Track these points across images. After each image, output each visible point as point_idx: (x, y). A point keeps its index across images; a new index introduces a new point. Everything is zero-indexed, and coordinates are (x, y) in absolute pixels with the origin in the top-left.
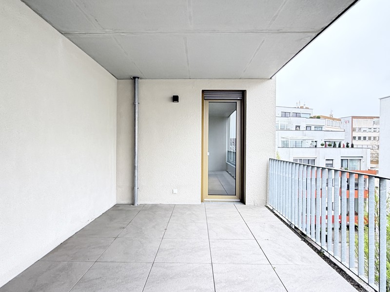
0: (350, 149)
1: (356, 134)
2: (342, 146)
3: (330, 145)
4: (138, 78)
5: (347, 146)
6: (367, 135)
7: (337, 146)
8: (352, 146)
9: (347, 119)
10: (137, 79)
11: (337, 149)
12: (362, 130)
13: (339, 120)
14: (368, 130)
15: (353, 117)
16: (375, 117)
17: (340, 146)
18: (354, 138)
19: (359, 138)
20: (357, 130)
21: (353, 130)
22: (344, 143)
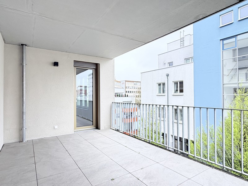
0: (126, 98)
1: (127, 90)
2: (123, 96)
3: (118, 96)
4: (26, 45)
5: (125, 96)
6: (132, 90)
7: (121, 96)
8: (127, 96)
9: (123, 82)
10: (24, 46)
11: (121, 98)
12: (130, 88)
13: (120, 82)
14: (132, 88)
15: (126, 81)
16: (134, 82)
17: (122, 96)
18: (126, 92)
19: (129, 92)
20: (128, 87)
21: (126, 88)
22: (124, 94)
